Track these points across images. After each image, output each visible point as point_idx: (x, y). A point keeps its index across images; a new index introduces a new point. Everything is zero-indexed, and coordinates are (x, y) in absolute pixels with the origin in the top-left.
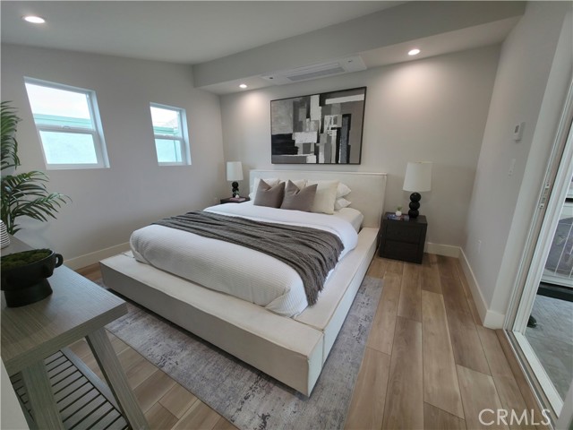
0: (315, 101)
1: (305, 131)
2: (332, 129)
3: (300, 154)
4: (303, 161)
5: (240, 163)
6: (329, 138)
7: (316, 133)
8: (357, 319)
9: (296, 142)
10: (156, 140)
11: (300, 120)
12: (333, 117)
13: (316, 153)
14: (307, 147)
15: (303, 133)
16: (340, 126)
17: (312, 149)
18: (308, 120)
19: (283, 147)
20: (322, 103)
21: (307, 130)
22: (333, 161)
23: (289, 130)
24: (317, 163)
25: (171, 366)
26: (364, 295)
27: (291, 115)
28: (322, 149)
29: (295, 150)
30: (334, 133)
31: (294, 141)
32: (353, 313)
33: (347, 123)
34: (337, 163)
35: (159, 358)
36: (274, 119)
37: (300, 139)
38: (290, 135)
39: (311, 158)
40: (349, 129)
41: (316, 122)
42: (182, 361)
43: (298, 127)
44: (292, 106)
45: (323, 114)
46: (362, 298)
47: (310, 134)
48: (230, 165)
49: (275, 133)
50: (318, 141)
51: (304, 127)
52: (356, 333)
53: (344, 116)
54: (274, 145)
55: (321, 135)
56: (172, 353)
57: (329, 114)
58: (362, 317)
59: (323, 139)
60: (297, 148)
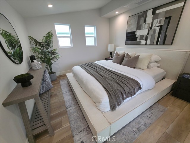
0: (150, 13)
1: (142, 29)
2: (157, 26)
3: (138, 40)
4: (139, 44)
5: (113, 45)
6: (155, 31)
7: (147, 30)
8: (139, 123)
9: (137, 35)
10: (86, 38)
11: (140, 24)
12: (159, 20)
13: (146, 40)
14: (142, 37)
15: (141, 30)
16: (163, 24)
17: (144, 38)
18: (144, 23)
19: (131, 37)
20: (154, 13)
21: (143, 28)
22: (155, 43)
23: (134, 30)
24: (146, 44)
25: (69, 110)
26: (150, 113)
27: (136, 22)
28: (149, 37)
29: (136, 39)
30: (158, 29)
31: (136, 34)
32: (139, 119)
33: (167, 22)
34: (157, 44)
35: (68, 106)
36: (129, 25)
37: (139, 33)
38: (135, 32)
39: (143, 42)
40: (168, 25)
41: (149, 24)
42: (72, 110)
43: (139, 27)
44: (137, 18)
45: (153, 19)
46: (148, 114)
47: (144, 31)
48: (109, 45)
49: (128, 31)
50: (148, 34)
51: (141, 28)
52: (135, 129)
53: (166, 18)
54: (127, 37)
55: (150, 31)
56: (71, 106)
57: (157, 18)
58: (143, 122)
59: (151, 32)
60: (137, 37)
